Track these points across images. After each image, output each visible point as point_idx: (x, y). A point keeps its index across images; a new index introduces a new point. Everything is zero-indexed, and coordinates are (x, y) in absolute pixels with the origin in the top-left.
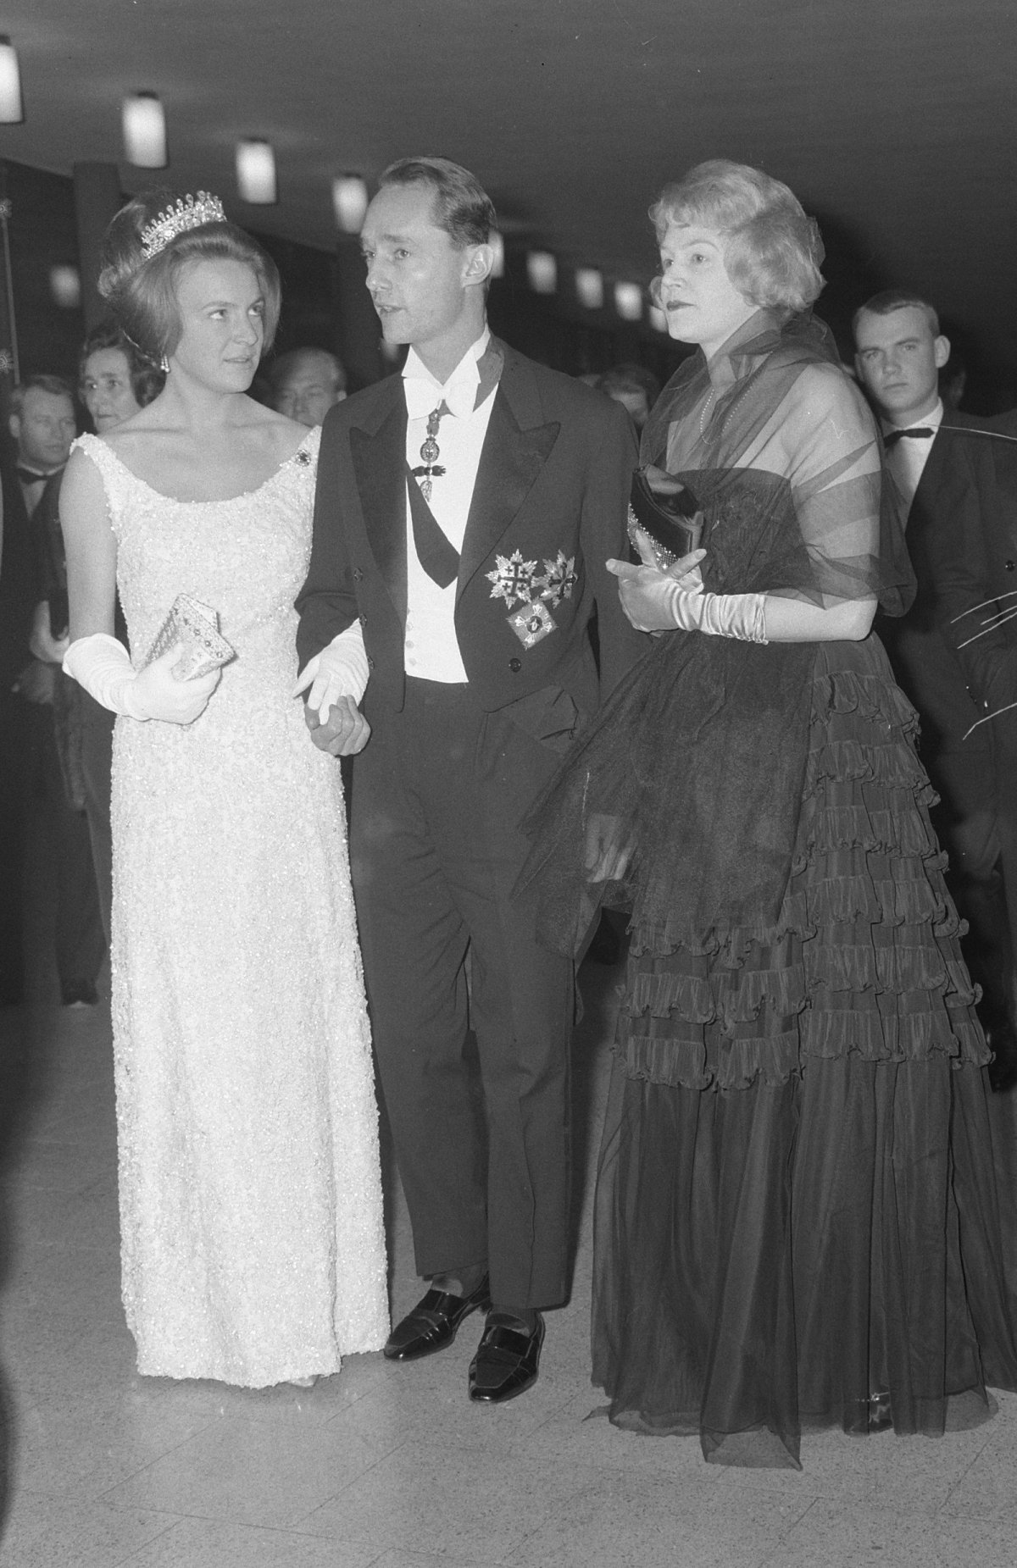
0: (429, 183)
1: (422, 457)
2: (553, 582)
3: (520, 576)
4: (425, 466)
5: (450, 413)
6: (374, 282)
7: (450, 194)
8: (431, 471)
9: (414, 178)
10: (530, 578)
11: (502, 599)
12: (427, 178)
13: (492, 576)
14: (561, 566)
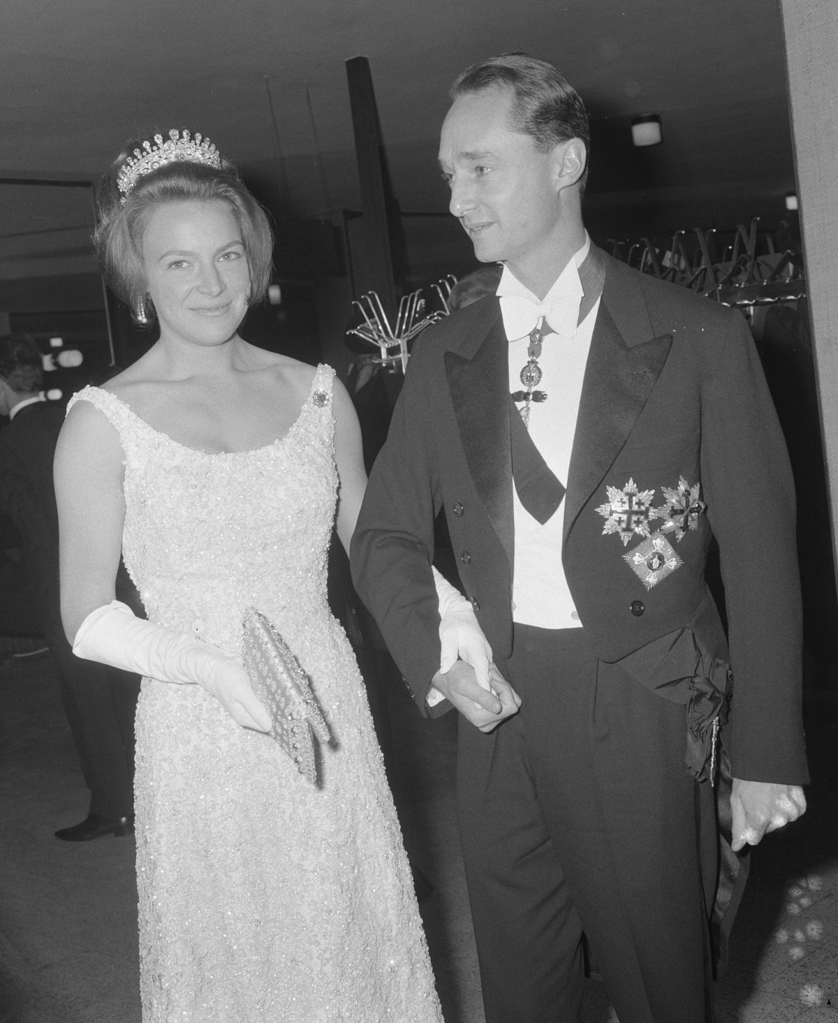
0: (504, 85)
1: (522, 381)
2: (674, 512)
3: (635, 508)
4: (525, 391)
5: (553, 331)
6: (458, 207)
7: (529, 94)
8: (531, 397)
9: (485, 84)
10: (647, 510)
11: (617, 534)
12: (500, 80)
13: (603, 510)
14: (684, 495)
